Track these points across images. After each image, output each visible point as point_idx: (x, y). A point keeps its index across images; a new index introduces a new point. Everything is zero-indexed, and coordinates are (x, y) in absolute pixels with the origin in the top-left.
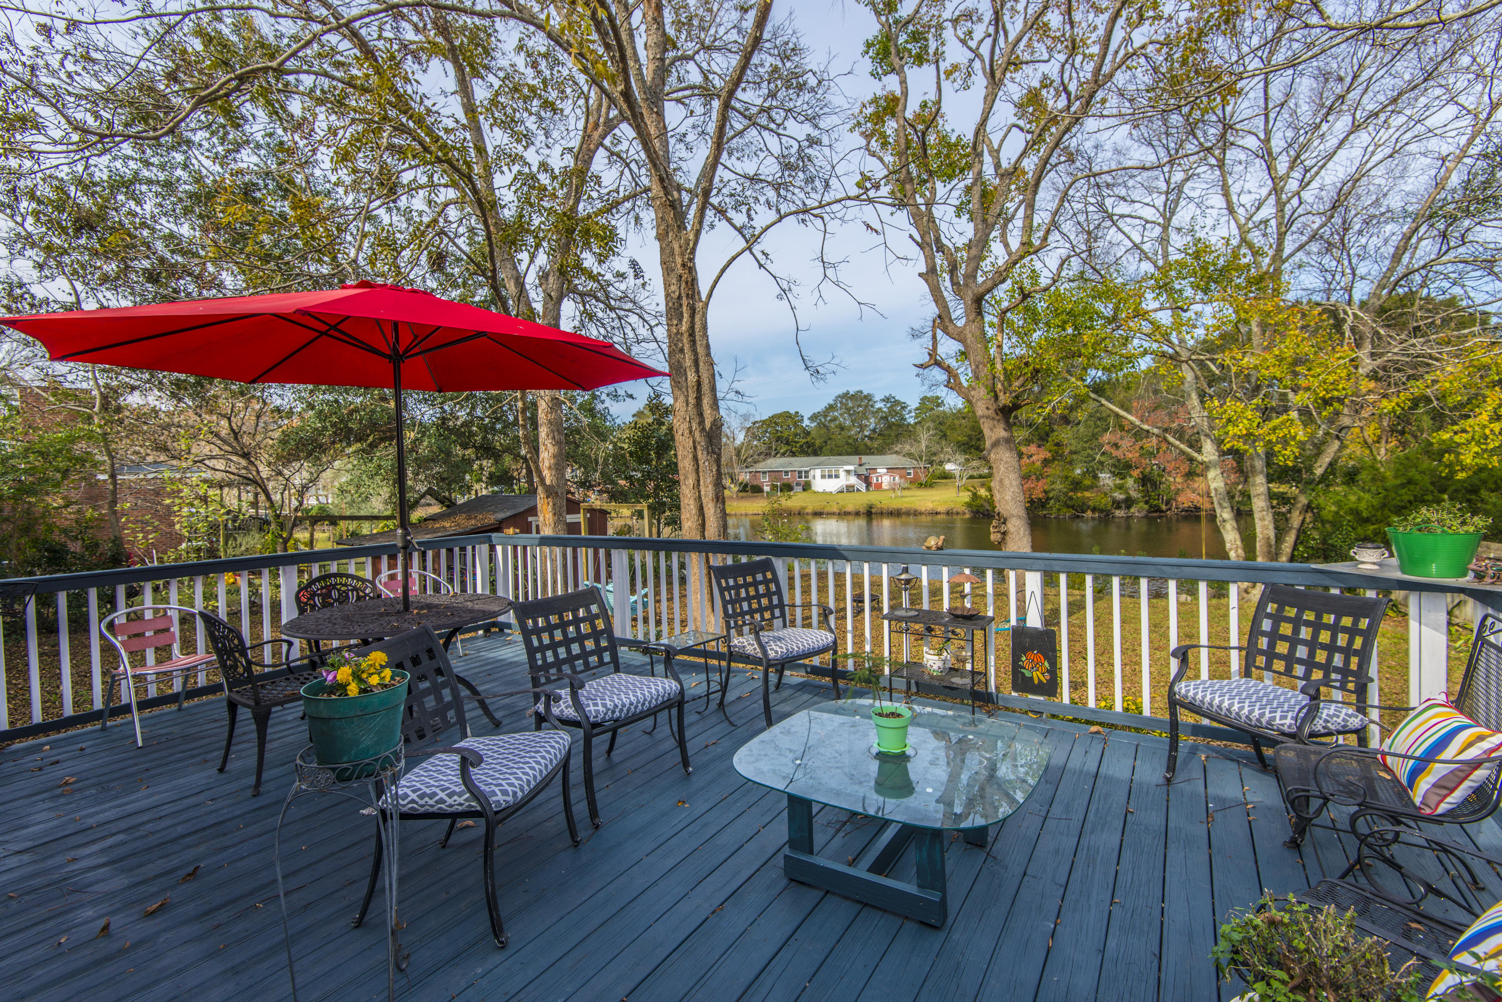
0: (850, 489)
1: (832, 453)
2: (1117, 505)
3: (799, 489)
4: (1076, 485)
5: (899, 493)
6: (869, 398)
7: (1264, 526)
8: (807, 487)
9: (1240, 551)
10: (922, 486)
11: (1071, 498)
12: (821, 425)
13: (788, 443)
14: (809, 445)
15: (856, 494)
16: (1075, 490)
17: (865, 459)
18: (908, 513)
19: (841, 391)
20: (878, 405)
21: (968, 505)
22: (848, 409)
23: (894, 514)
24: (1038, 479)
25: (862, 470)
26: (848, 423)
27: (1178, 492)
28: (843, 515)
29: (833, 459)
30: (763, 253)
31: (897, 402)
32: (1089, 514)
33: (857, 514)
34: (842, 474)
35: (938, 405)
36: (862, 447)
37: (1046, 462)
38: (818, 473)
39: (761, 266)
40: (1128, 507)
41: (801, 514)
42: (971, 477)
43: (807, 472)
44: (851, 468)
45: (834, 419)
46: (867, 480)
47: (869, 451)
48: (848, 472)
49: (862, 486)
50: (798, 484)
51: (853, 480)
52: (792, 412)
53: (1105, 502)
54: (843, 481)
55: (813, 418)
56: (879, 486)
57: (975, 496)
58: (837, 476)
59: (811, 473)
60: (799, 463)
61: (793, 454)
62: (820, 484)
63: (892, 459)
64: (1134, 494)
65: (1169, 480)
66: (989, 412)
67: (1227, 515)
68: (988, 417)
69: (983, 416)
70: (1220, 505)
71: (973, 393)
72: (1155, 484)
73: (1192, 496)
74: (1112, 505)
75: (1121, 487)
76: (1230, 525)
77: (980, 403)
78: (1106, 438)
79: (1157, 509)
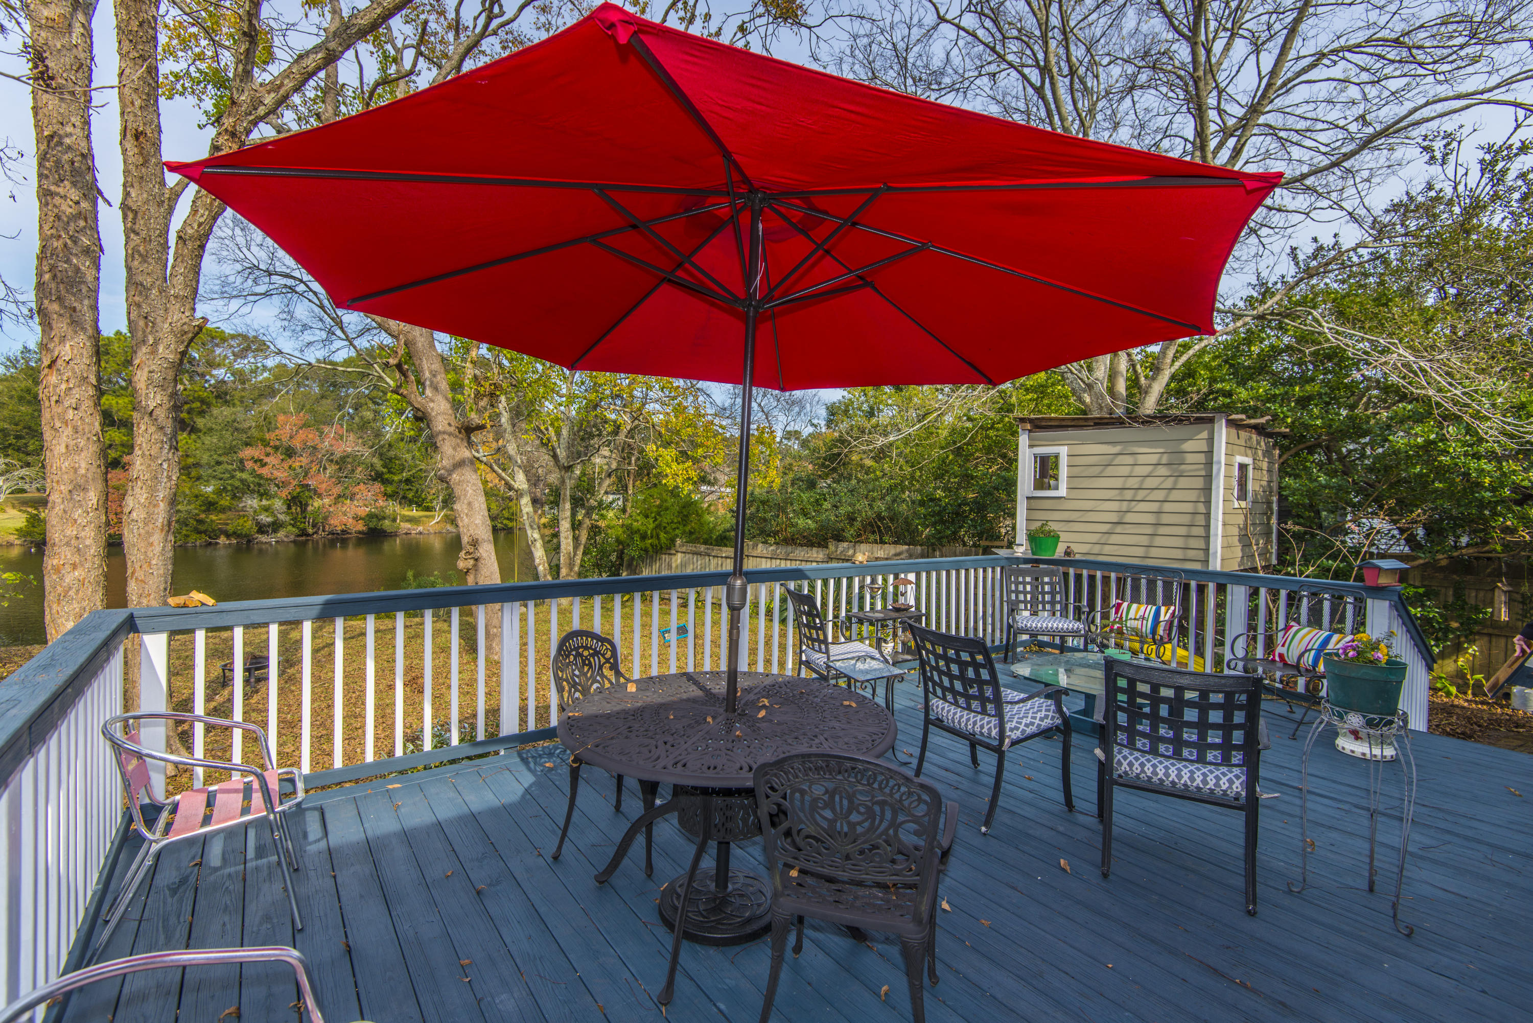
2: (262, 529)
4: (210, 506)
7: (566, 543)
11: (200, 522)
16: (208, 512)
27: (327, 515)
32: (222, 540)
40: (275, 531)
53: (248, 525)
64: (282, 517)
65: (317, 503)
66: (452, 429)
67: (536, 535)
68: (450, 434)
69: (444, 433)
70: (531, 527)
71: (432, 405)
72: (304, 507)
73: (344, 519)
74: (255, 529)
75: (266, 509)
76: (539, 544)
77: (440, 418)
78: (248, 452)
79: (304, 533)
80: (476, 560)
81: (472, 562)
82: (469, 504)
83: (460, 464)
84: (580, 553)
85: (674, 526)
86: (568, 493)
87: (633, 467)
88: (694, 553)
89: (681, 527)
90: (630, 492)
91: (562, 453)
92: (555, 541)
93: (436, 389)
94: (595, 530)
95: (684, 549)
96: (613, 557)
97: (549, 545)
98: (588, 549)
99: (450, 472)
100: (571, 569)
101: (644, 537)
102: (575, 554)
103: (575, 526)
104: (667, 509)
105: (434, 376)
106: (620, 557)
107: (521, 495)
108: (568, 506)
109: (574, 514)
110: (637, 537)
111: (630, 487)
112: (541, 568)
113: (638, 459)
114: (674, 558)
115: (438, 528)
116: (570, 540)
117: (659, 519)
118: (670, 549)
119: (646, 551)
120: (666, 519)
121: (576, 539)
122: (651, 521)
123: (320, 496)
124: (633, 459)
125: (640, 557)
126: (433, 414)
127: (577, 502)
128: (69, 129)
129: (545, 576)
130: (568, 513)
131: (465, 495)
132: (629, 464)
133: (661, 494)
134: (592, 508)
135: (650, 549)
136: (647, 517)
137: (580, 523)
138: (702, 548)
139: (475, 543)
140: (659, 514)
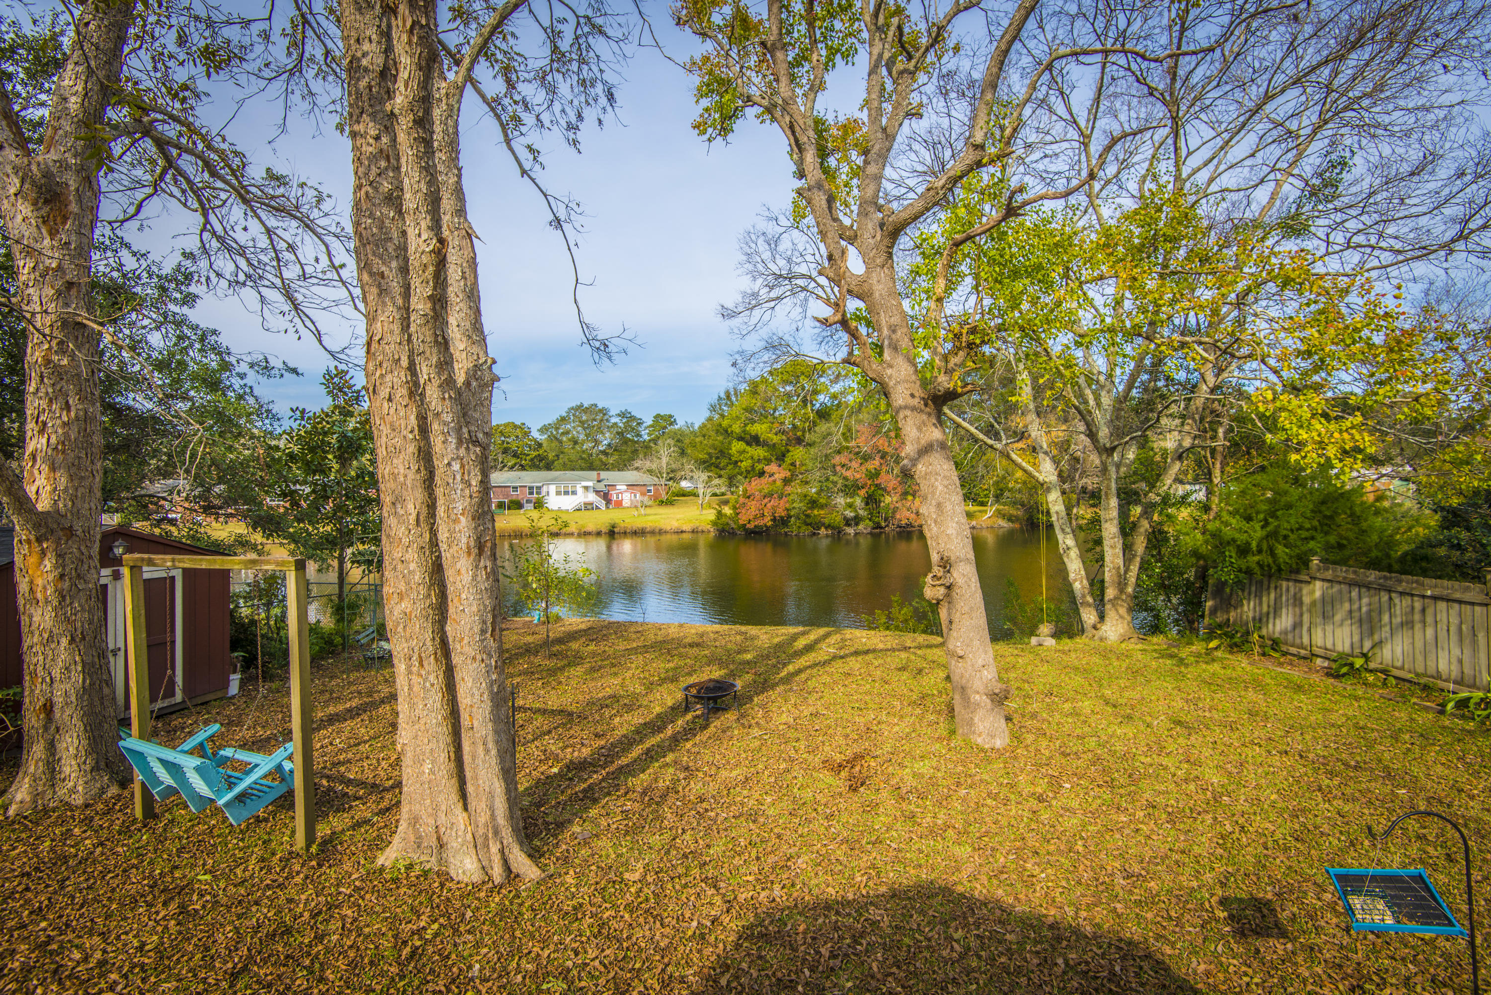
0: (589, 507)
1: (565, 467)
2: (848, 522)
3: (530, 506)
4: (813, 503)
5: (642, 511)
6: (604, 412)
8: (539, 505)
9: (1085, 582)
10: (662, 503)
11: (808, 516)
12: (553, 438)
13: (515, 455)
14: (541, 458)
15: (595, 512)
16: (812, 508)
17: (604, 474)
18: (653, 532)
19: (574, 404)
20: (614, 420)
21: (714, 523)
22: (582, 423)
23: (638, 533)
24: (780, 498)
25: (601, 487)
26: (582, 437)
27: (895, 510)
28: (584, 534)
29: (569, 473)
30: (530, 148)
31: (633, 418)
32: (823, 531)
33: (599, 534)
34: (580, 490)
35: (671, 424)
36: (598, 463)
37: (786, 481)
38: (553, 489)
39: (524, 172)
40: (857, 524)
41: (533, 535)
42: (715, 495)
43: (539, 488)
44: (590, 484)
45: (567, 433)
46: (606, 497)
47: (605, 467)
48: (586, 488)
49: (602, 504)
50: (528, 501)
51: (592, 497)
52: (518, 423)
53: (837, 519)
54: (582, 497)
55: (542, 430)
56: (619, 504)
57: (720, 514)
58: (574, 493)
59: (545, 489)
60: (529, 478)
61: (523, 468)
62: (555, 501)
63: (631, 476)
64: (861, 512)
65: (888, 499)
66: (915, 402)
67: (1070, 541)
68: (913, 409)
69: (906, 407)
70: (1063, 530)
71: (889, 371)
72: (877, 502)
73: (908, 514)
74: (843, 523)
75: (850, 506)
76: (1074, 553)
77: (900, 388)
78: (837, 459)
79: (878, 526)
80: (949, 588)
81: (942, 591)
82: (939, 505)
83: (926, 450)
84: (1135, 568)
85: (1304, 534)
86: (1113, 485)
87: (1221, 442)
88: (1352, 584)
89: (1319, 536)
90: (1216, 481)
91: (1104, 433)
92: (1098, 549)
93: (895, 348)
94: (1157, 538)
95: (1329, 574)
96: (1191, 574)
97: (1089, 555)
98: (1148, 562)
99: (914, 461)
100: (1122, 590)
101: (1244, 551)
102: (1127, 571)
103: (1127, 530)
104: (1289, 506)
105: (894, 331)
106: (1203, 575)
107: (1048, 490)
108: (1114, 502)
109: (1124, 514)
110: (1231, 552)
111: (1217, 472)
112: (1077, 586)
113: (1231, 430)
114: (1306, 590)
115: (990, 523)
116: (1119, 550)
117: (1273, 523)
118: (1298, 572)
119: (1249, 572)
120: (1288, 522)
121: (1128, 548)
122: (1258, 526)
123: (889, 493)
124: (1221, 431)
125: (1238, 583)
126: (891, 384)
127: (1128, 497)
128: (366, 47)
129: (1084, 596)
130: (1114, 513)
131: (933, 493)
132: (1214, 438)
133: (1274, 482)
134: (1153, 505)
135: (1257, 570)
136: (1249, 519)
137: (1134, 526)
138: (1373, 576)
139: (946, 564)
140: (1273, 514)
